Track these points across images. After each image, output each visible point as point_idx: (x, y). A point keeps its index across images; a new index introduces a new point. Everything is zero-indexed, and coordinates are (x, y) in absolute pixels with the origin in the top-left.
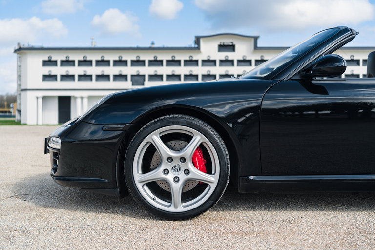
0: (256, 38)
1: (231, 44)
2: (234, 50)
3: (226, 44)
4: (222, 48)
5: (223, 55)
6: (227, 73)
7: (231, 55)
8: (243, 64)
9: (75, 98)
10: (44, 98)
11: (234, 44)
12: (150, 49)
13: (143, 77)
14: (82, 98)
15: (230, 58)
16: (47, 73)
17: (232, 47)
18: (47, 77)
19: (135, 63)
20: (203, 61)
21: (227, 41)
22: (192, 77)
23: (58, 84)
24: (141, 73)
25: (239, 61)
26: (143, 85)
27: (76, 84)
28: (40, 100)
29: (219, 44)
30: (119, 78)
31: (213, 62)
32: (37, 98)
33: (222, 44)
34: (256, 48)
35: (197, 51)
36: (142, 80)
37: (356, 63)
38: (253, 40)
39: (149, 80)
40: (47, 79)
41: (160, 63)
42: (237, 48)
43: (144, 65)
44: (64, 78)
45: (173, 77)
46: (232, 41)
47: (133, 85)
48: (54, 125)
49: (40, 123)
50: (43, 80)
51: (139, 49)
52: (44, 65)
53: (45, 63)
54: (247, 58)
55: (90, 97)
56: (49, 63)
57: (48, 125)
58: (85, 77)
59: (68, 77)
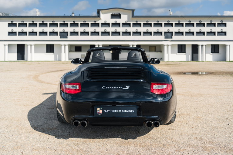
0: (133, 11)
1: (118, 14)
2: (120, 18)
3: (115, 14)
4: (113, 16)
5: (113, 21)
6: (116, 31)
7: (118, 21)
8: (125, 26)
9: (28, 45)
10: (9, 45)
11: (120, 14)
12: (71, 17)
13: (67, 33)
14: (31, 45)
15: (118, 22)
16: (11, 31)
17: (119, 16)
18: (11, 33)
19: (62, 25)
20: (102, 24)
21: (116, 12)
22: (95, 33)
23: (17, 37)
24: (66, 31)
25: (123, 24)
26: (67, 38)
27: (28, 37)
28: (7, 47)
29: (112, 14)
30: (53, 34)
31: (108, 25)
32: (5, 45)
33: (113, 14)
34: (133, 16)
35: (98, 18)
36: (66, 35)
37: (192, 25)
38: (131, 11)
39: (70, 35)
40: (11, 34)
41: (77, 25)
42: (122, 16)
43: (67, 26)
44: (21, 33)
45: (85, 33)
46: (119, 12)
47: (61, 38)
48: (15, 61)
49: (6, 60)
50: (8, 35)
51: (64, 17)
52: (9, 26)
53: (10, 25)
54: (128, 22)
55: (35, 45)
56: (12, 25)
57: (11, 61)
58: (33, 33)
59: (23, 33)
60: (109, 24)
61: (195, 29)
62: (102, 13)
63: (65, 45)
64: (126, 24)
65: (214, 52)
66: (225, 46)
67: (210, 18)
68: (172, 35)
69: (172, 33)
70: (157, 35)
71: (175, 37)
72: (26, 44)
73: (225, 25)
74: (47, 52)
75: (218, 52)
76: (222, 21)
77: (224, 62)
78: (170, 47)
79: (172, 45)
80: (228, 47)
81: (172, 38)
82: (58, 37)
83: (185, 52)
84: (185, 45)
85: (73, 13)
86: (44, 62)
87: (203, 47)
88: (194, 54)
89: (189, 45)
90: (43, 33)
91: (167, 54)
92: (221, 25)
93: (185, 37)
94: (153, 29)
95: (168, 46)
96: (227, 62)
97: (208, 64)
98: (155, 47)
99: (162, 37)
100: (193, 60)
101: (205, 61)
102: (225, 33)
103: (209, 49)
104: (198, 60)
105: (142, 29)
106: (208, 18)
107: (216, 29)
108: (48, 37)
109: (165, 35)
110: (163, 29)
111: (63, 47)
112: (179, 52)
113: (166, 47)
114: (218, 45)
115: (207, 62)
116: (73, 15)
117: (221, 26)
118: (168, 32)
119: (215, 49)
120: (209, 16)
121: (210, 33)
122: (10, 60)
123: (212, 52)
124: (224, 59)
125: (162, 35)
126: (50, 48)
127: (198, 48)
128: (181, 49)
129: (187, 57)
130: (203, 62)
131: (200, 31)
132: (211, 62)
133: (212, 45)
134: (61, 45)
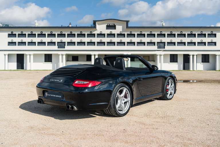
0: (127, 22)
1: (113, 25)
3: (110, 25)
4: (108, 27)
5: (108, 31)
6: (111, 41)
7: (113, 31)
8: (120, 36)
9: (27, 55)
10: (9, 55)
11: (115, 25)
12: (68, 27)
13: (64, 43)
14: (30, 55)
15: (113, 33)
16: (10, 41)
17: (114, 27)
18: (11, 43)
19: (59, 36)
20: (98, 34)
21: (111, 23)
22: (92, 44)
23: (17, 47)
24: (63, 41)
25: (118, 34)
26: (64, 48)
27: (27, 47)
28: (7, 56)
29: (107, 25)
30: (51, 44)
32: (5, 55)
33: (108, 25)
34: (127, 27)
35: (94, 29)
36: (64, 45)
37: (184, 35)
39: (67, 45)
40: (10, 44)
41: (74, 35)
42: (117, 26)
43: (65, 37)
44: (20, 44)
45: (81, 44)
46: (114, 23)
47: (58, 48)
48: (14, 70)
49: (6, 69)
50: (8, 45)
51: (62, 27)
52: (9, 37)
53: (10, 35)
54: (123, 33)
55: (34, 55)
56: (11, 35)
57: (11, 70)
58: (32, 43)
59: (22, 43)
60: (104, 35)
61: (186, 40)
62: (98, 25)
63: (62, 55)
64: (121, 35)
65: (204, 61)
66: (215, 56)
67: (201, 29)
68: (165, 45)
69: (165, 43)
70: (150, 45)
71: (167, 47)
72: (25, 54)
73: (215, 35)
74: (45, 61)
75: (208, 62)
76: (212, 32)
77: (214, 71)
78: (162, 57)
79: (165, 55)
80: (218, 57)
81: (164, 48)
82: (56, 47)
83: (177, 62)
84: (177, 55)
85: (70, 24)
86: (43, 71)
87: (194, 56)
88: (185, 64)
89: (180, 55)
90: (42, 43)
91: (160, 64)
92: (211, 35)
93: (177, 47)
94: (146, 40)
95: (160, 55)
96: (217, 71)
97: (198, 73)
98: (149, 56)
99: (155, 47)
100: (184, 69)
101: (196, 70)
102: (215, 44)
103: (200, 59)
104: (189, 69)
105: (136, 40)
106: (199, 29)
107: (207, 40)
108: (46, 47)
109: (158, 45)
110: (156, 40)
111: (60, 56)
112: (171, 62)
113: (158, 57)
114: (208, 55)
115: (198, 71)
116: (70, 26)
117: (211, 37)
118: (161, 42)
119: (205, 58)
120: (200, 27)
121: (200, 43)
122: (9, 69)
123: (202, 62)
124: (214, 69)
125: (155, 45)
126: (48, 58)
127: (189, 57)
128: (173, 58)
129: (179, 66)
130: (194, 71)
131: (191, 41)
132: (202, 71)
133: (202, 55)
134: (58, 55)
